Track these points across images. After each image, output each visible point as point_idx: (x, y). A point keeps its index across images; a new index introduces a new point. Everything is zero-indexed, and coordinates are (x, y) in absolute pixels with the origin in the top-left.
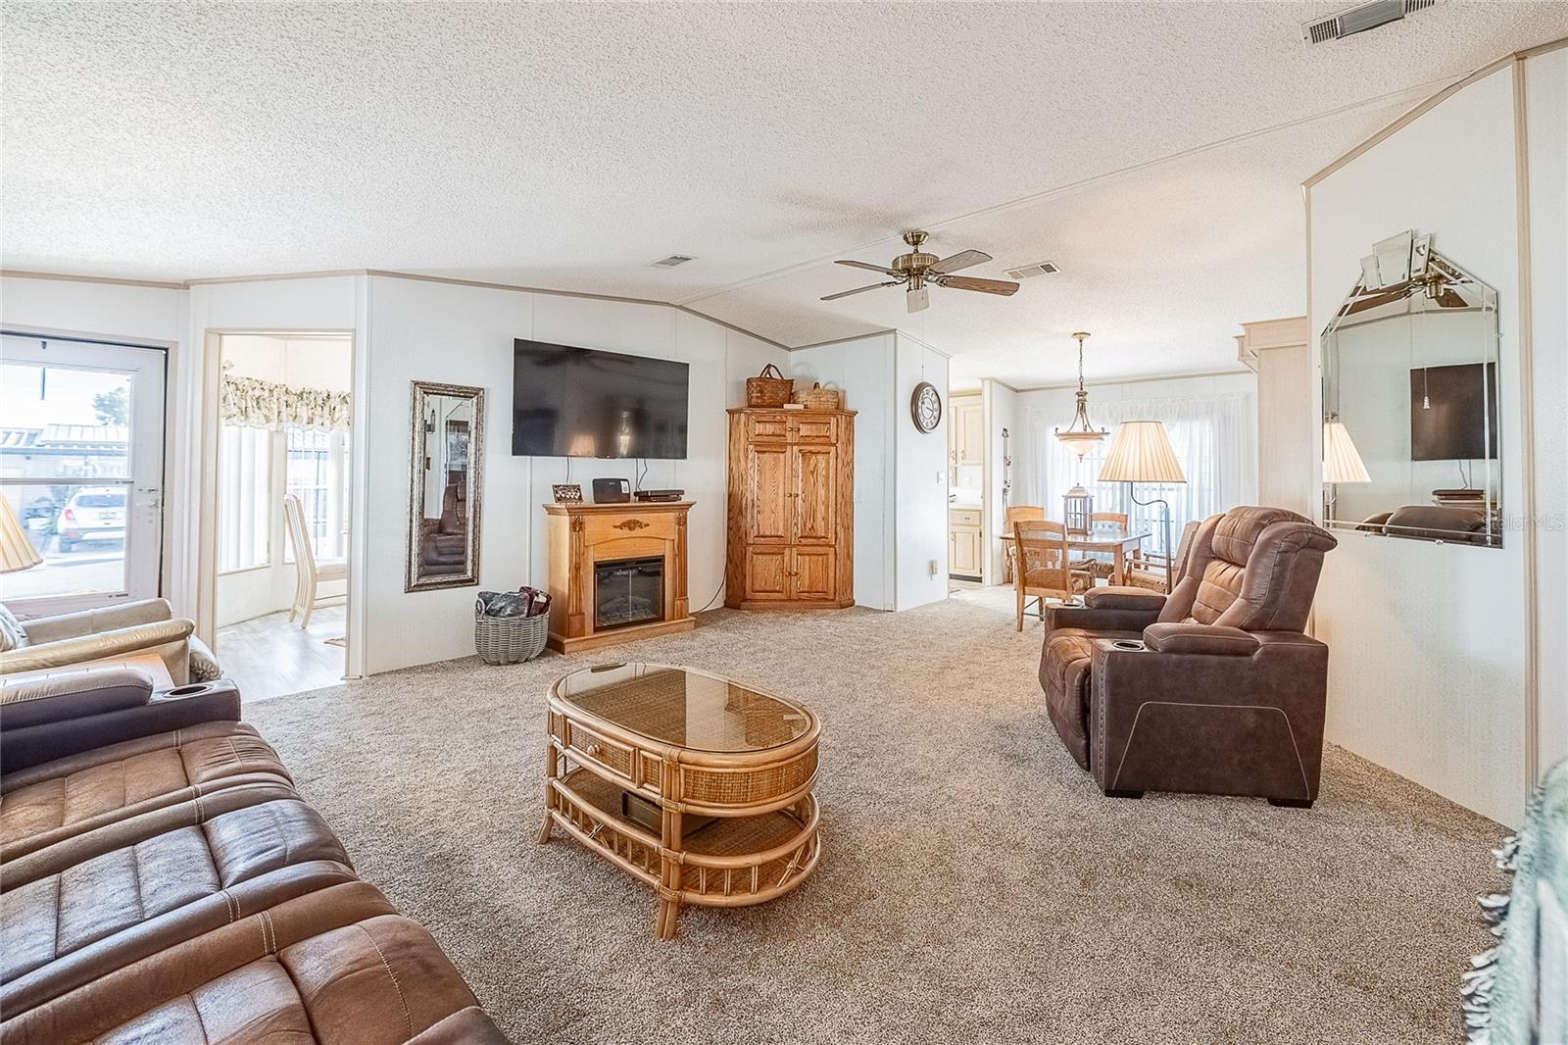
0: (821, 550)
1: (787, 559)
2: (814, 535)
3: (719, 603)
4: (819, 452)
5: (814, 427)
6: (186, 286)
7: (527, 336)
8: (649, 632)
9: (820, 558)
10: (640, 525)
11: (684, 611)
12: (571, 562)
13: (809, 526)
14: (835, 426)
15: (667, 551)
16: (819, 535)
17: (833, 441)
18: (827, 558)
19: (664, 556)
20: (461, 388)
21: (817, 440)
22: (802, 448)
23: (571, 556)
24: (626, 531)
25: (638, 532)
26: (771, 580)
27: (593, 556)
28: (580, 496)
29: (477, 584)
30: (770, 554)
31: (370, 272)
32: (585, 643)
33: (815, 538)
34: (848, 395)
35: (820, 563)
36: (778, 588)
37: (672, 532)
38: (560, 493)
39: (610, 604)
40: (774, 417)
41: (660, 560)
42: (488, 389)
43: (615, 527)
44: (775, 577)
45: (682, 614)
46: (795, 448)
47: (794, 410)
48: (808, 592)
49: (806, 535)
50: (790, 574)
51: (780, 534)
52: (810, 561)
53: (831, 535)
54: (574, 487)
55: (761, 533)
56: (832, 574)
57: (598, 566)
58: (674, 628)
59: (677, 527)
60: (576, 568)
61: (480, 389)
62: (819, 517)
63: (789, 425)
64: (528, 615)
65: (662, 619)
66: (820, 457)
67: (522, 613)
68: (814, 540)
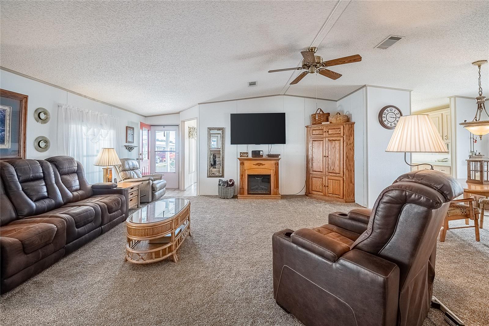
0: (337, 178)
1: (324, 180)
2: (334, 172)
3: (303, 193)
4: (336, 140)
5: (334, 130)
6: (179, 113)
7: (235, 112)
8: (264, 197)
9: (337, 181)
10: (261, 164)
11: (277, 193)
12: (240, 174)
13: (332, 168)
14: (343, 129)
15: (272, 173)
16: (336, 172)
17: (342, 135)
18: (340, 182)
19: (271, 175)
20: (218, 128)
21: (335, 135)
22: (329, 138)
23: (240, 172)
24: (257, 166)
25: (261, 167)
26: (318, 188)
27: (247, 173)
28: (248, 156)
29: (223, 177)
30: (317, 178)
31: (199, 104)
32: (244, 197)
33: (335, 173)
34: (352, 115)
35: (337, 184)
36: (321, 191)
37: (273, 167)
38: (242, 154)
39: (254, 187)
40: (319, 127)
41: (269, 176)
42: (226, 128)
43: (254, 165)
44: (320, 186)
45: (276, 193)
46: (327, 139)
47: (326, 124)
48: (332, 194)
49: (331, 172)
50: (325, 186)
51: (321, 171)
52: (333, 182)
53: (342, 173)
54: (246, 153)
55: (314, 170)
56: (342, 188)
57: (249, 176)
58: (273, 198)
59: (275, 166)
60: (242, 176)
61: (223, 128)
62: (336, 166)
63: (325, 130)
64: (227, 186)
65: (270, 194)
66: (336, 142)
67: (225, 186)
68: (334, 174)
